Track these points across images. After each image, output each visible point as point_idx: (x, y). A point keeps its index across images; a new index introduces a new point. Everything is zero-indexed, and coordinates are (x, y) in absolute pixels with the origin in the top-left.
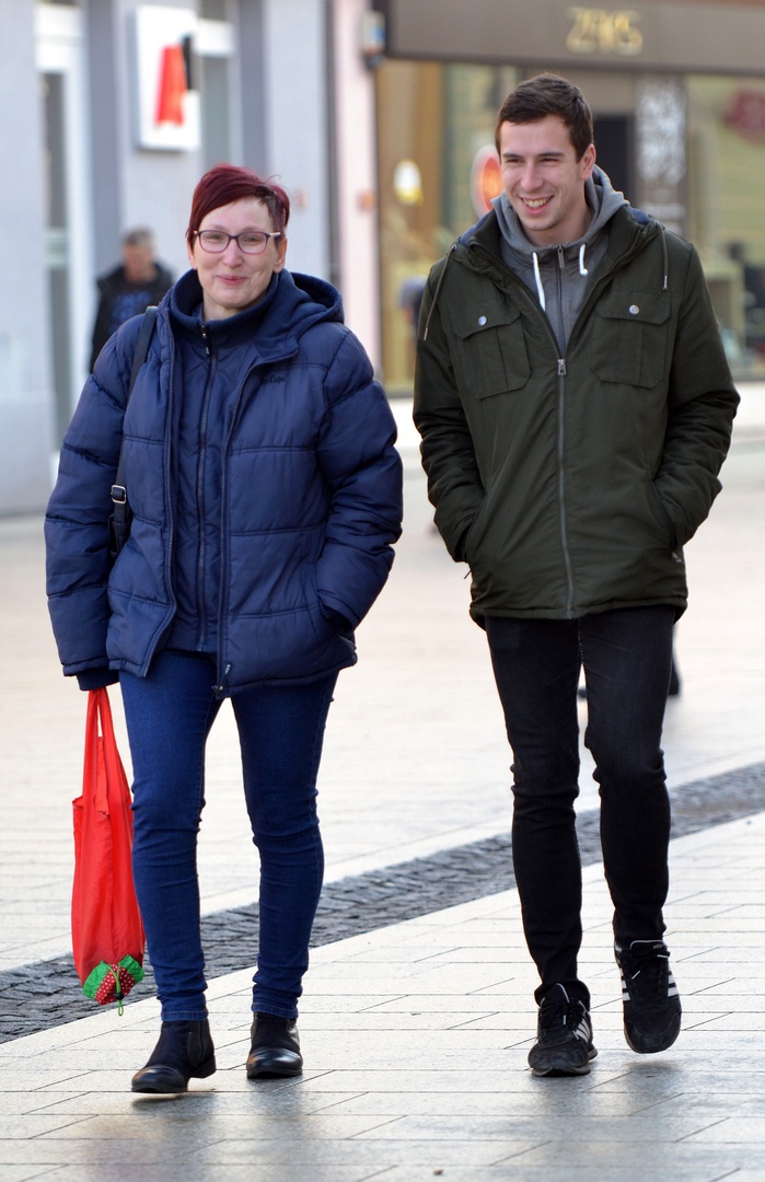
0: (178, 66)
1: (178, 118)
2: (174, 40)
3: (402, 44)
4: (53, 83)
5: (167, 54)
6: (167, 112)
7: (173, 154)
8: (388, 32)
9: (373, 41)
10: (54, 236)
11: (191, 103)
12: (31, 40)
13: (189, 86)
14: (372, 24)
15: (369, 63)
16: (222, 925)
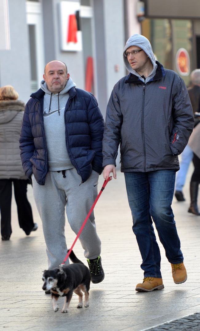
0: (75, 22)
1: (75, 41)
2: (73, 13)
3: (151, 13)
4: (32, 28)
5: (71, 17)
6: (71, 38)
7: (74, 52)
8: (146, 9)
9: (141, 12)
10: (33, 83)
11: (79, 35)
12: (25, 14)
13: (79, 29)
14: (141, 5)
15: (139, 19)
16: (182, 323)
